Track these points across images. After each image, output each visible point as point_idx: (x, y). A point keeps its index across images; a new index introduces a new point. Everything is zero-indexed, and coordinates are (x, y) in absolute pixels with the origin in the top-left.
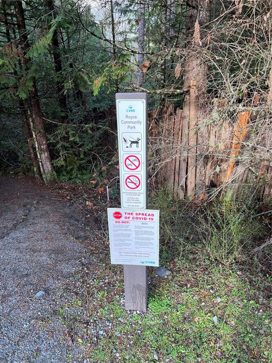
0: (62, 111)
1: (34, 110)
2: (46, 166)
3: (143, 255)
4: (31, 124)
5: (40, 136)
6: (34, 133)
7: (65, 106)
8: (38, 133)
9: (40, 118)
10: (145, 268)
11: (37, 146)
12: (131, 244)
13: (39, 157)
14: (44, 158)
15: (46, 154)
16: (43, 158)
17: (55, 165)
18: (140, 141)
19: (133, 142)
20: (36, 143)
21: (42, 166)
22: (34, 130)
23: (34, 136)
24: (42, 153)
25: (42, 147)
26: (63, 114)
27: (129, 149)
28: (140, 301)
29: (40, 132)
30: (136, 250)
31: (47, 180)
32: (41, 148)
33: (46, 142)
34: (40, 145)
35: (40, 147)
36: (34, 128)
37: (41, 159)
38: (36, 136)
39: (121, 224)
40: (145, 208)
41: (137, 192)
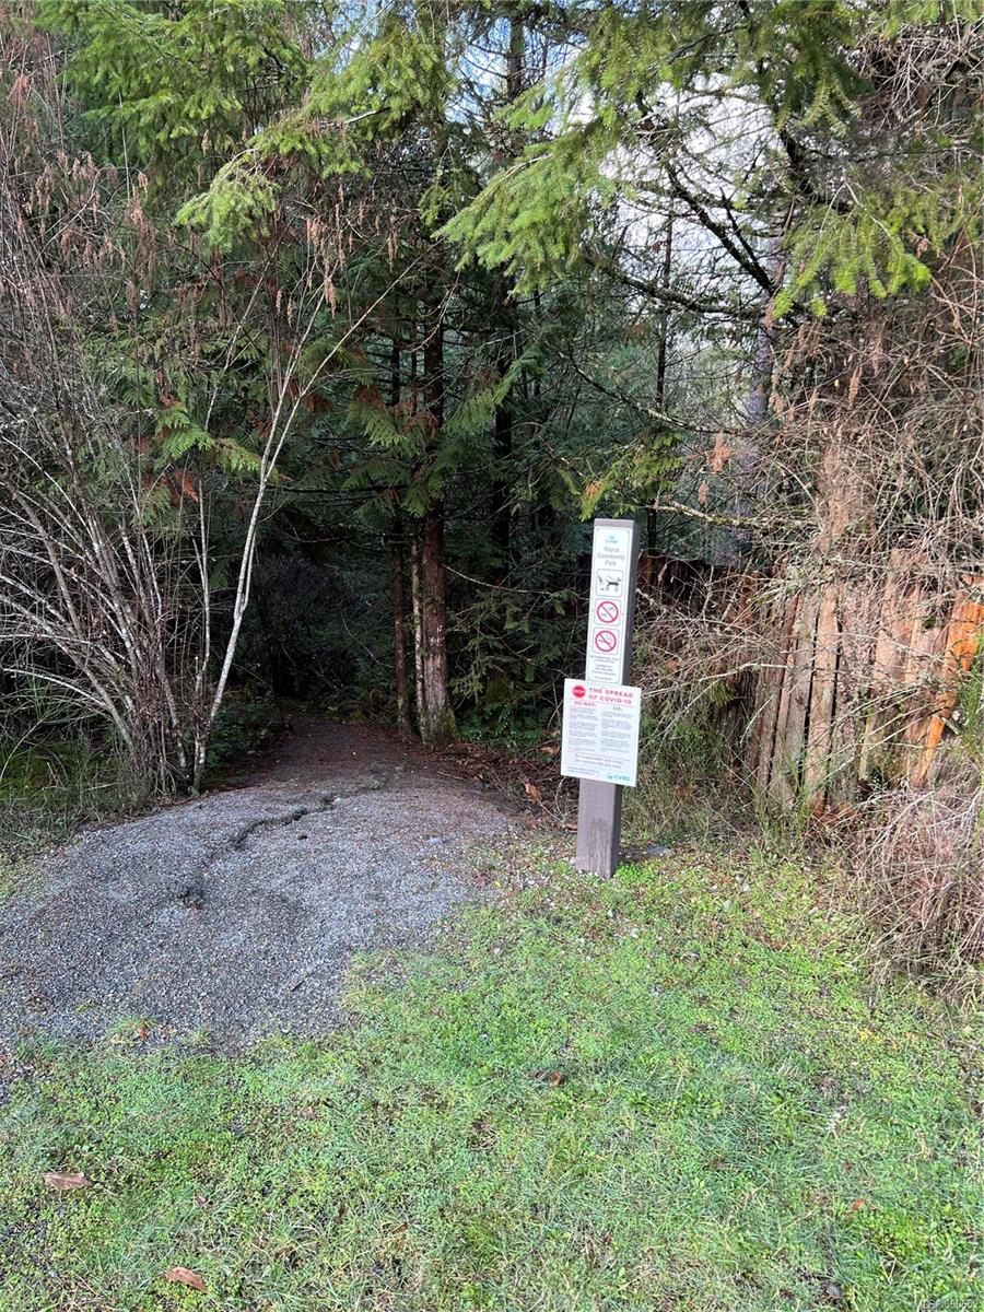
0: (496, 555)
1: (429, 546)
2: (433, 692)
3: (612, 764)
4: (415, 579)
5: (431, 611)
6: (416, 603)
7: (504, 542)
8: (428, 604)
9: (440, 566)
10: (613, 789)
11: (418, 636)
12: (594, 743)
13: (418, 667)
14: (431, 671)
15: (438, 661)
16: (428, 669)
17: (455, 691)
18: (620, 583)
19: (610, 583)
20: (418, 629)
21: (424, 690)
22: (420, 595)
23: (416, 611)
24: (428, 658)
25: (432, 640)
26: (497, 563)
27: (605, 592)
28: (601, 853)
29: (433, 601)
30: (601, 753)
31: (429, 731)
32: (428, 643)
33: (444, 629)
34: (426, 634)
35: (427, 639)
36: (420, 589)
37: (423, 674)
38: (420, 610)
39: (582, 705)
40: (621, 682)
41: (612, 657)
